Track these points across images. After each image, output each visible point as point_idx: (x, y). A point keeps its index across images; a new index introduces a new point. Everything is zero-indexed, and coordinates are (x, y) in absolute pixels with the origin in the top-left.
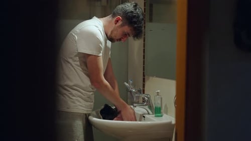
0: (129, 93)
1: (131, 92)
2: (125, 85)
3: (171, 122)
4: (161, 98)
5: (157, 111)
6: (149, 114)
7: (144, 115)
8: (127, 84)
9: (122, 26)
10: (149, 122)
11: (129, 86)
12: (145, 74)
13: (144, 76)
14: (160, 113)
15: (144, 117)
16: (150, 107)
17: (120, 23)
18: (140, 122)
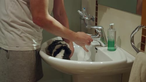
0: (82, 21)
1: (84, 20)
2: (78, 13)
3: (126, 61)
4: (115, 32)
6: (101, 46)
7: (97, 47)
8: (80, 12)
10: (102, 63)
11: (82, 14)
12: (98, 3)
13: (97, 4)
15: (96, 49)
16: (103, 39)
18: (91, 63)
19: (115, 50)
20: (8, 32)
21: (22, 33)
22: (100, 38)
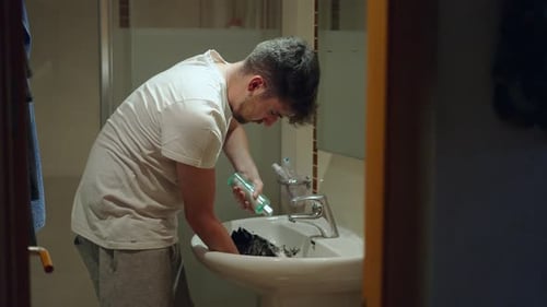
0: (283, 188)
1: (288, 185)
2: (274, 170)
6: (323, 236)
8: (276, 166)
9: (264, 97)
11: (282, 171)
12: (318, 145)
13: (315, 150)
15: (313, 243)
17: (259, 91)
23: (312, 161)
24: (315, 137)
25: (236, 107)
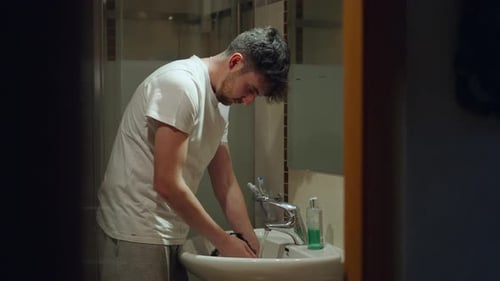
0: (257, 204)
1: (261, 201)
2: (248, 188)
4: (320, 213)
5: (313, 238)
6: (296, 244)
7: (287, 247)
8: (251, 185)
9: (243, 72)
10: (297, 260)
11: (256, 189)
12: (288, 165)
13: (286, 169)
14: (318, 241)
15: (287, 250)
16: (299, 231)
17: (239, 66)
18: (278, 260)
19: (321, 248)
20: (121, 206)
21: (145, 211)
22: (292, 229)
23: (283, 179)
24: (286, 157)
25: (218, 87)
